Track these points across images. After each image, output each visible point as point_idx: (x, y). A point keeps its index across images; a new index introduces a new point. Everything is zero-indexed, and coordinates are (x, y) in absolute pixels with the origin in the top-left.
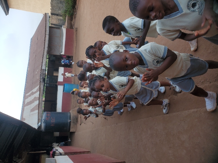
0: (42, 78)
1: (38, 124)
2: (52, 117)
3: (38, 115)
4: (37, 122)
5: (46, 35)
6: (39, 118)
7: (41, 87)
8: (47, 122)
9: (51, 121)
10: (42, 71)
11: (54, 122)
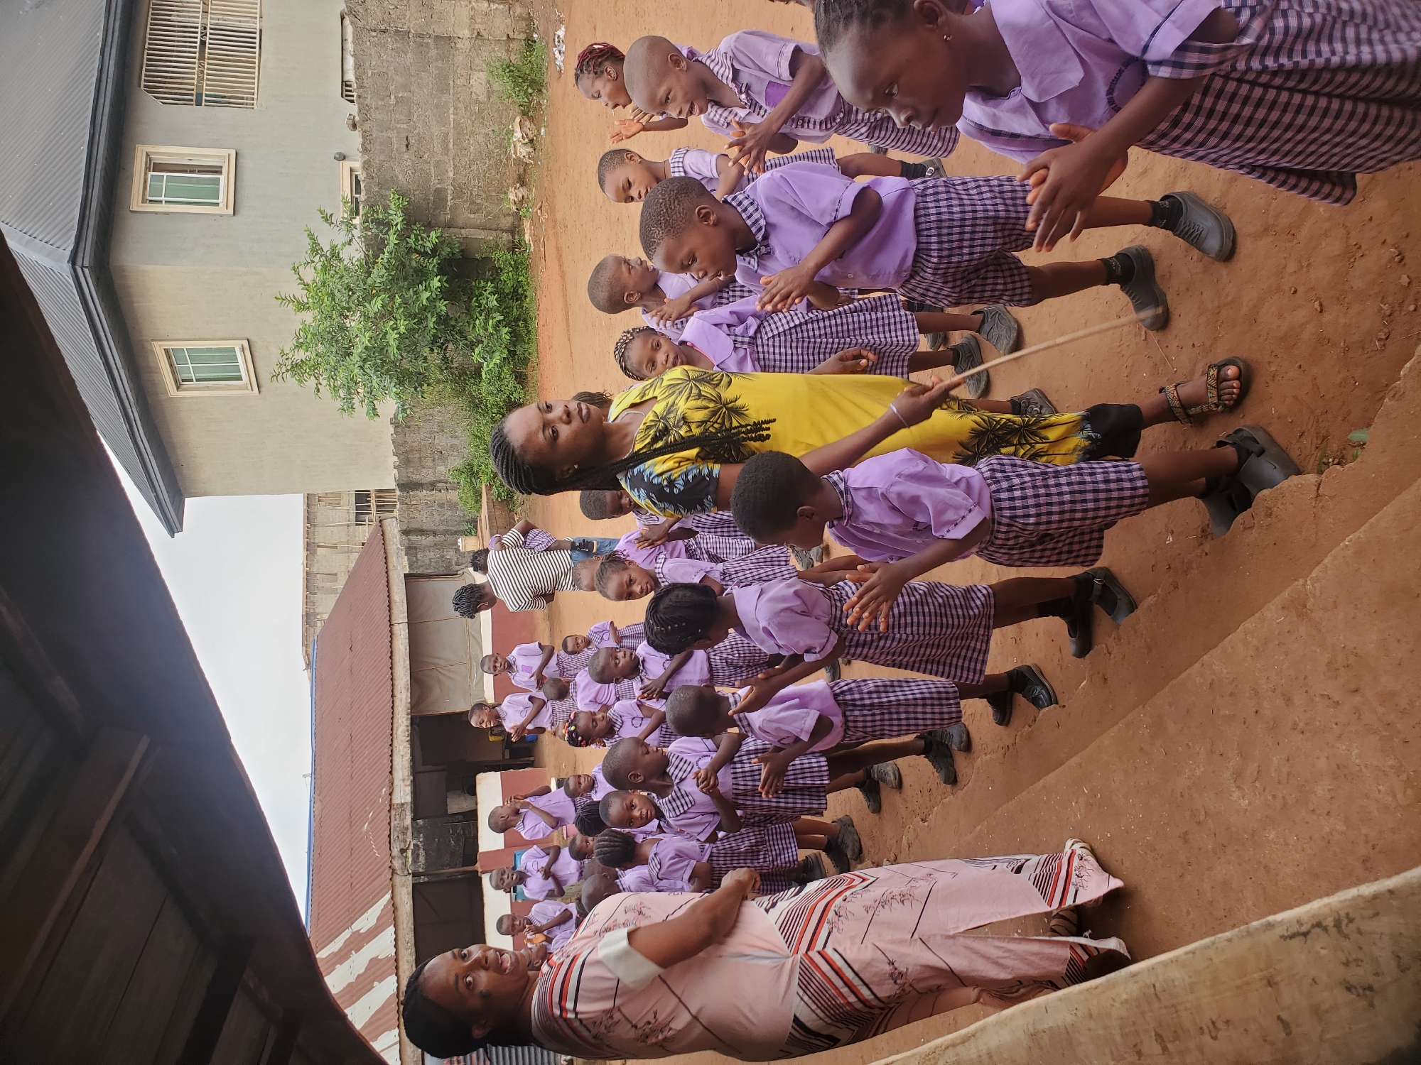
0: (401, 851)
5: (396, 628)
7: (397, 899)
10: (393, 813)
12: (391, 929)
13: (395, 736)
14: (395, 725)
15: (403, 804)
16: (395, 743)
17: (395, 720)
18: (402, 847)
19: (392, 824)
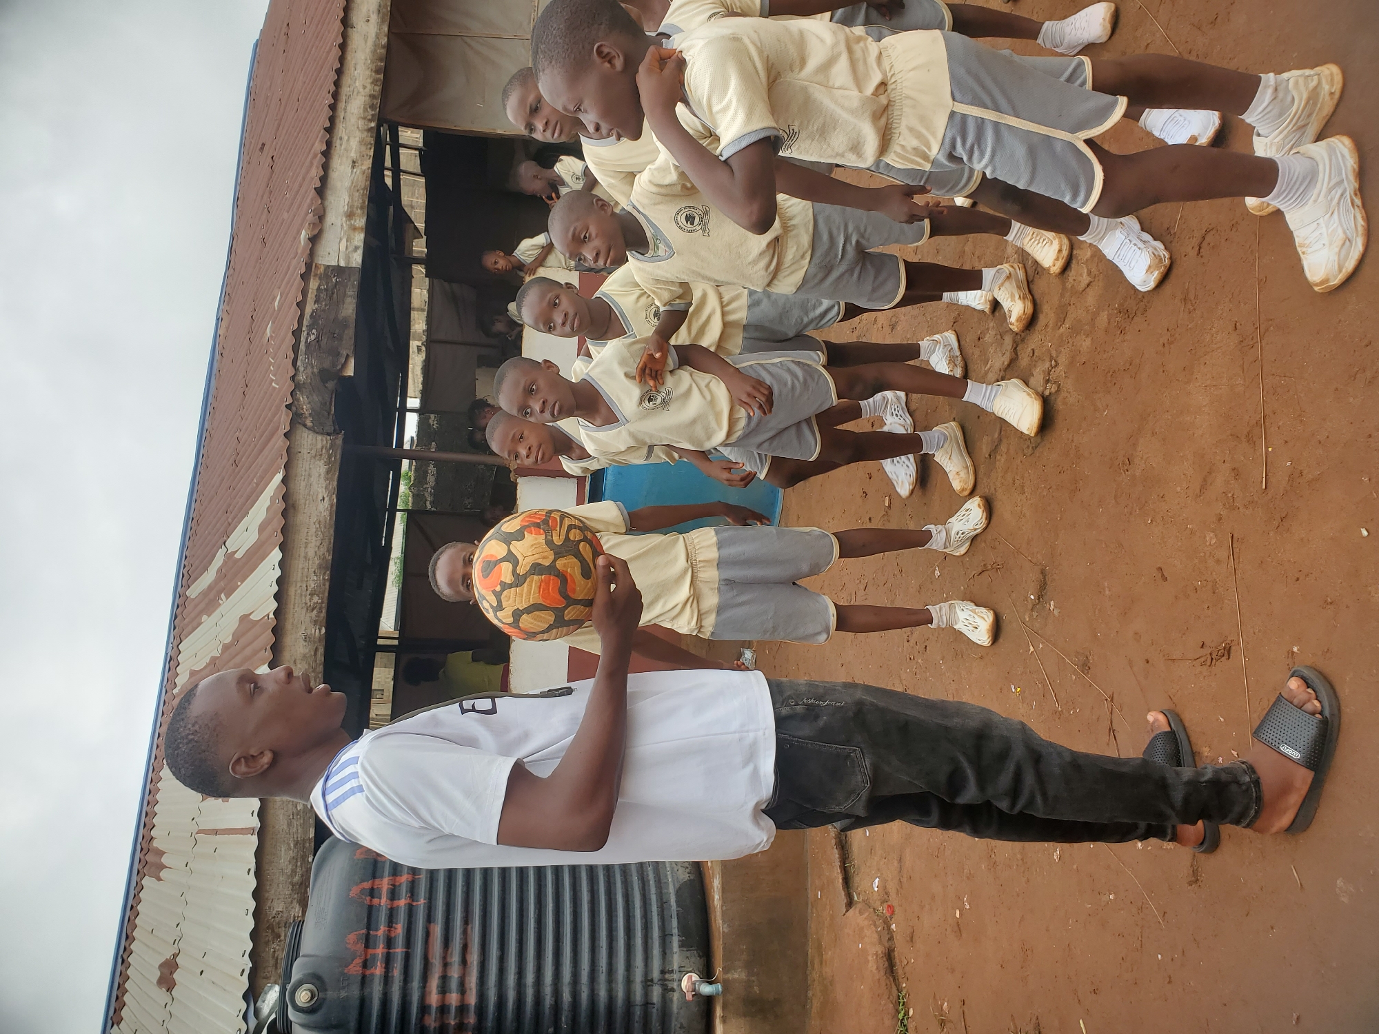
0: (325, 375)
2: (437, 930)
3: (259, 873)
7: (300, 486)
8: (363, 1003)
9: (415, 984)
10: (314, 284)
11: (472, 999)
12: (276, 555)
13: (341, 114)
14: (345, 90)
15: (339, 270)
16: (341, 130)
17: (346, 81)
18: (327, 364)
19: (308, 311)
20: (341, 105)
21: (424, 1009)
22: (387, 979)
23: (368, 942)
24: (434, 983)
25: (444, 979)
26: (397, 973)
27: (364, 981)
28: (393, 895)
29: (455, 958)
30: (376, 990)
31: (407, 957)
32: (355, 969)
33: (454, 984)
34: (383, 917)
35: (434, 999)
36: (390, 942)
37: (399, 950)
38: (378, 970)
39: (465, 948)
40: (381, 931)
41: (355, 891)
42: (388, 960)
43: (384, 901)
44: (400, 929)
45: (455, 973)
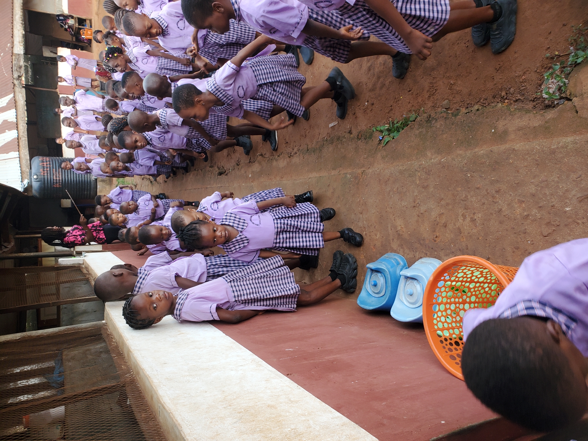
0: (18, 76)
1: (22, 181)
2: (54, 170)
4: (20, 177)
6: (24, 169)
7: (17, 98)
8: (44, 179)
9: (52, 176)
10: (14, 57)
11: (61, 179)
12: (14, 110)
13: (14, 19)
14: (14, 13)
15: (19, 55)
16: (15, 22)
17: (14, 11)
18: (19, 74)
19: (13, 63)
20: (14, 17)
21: (53, 180)
22: (47, 176)
23: (44, 171)
24: (55, 177)
25: (56, 176)
26: (49, 175)
27: (44, 176)
28: (47, 165)
29: (57, 173)
30: (46, 177)
31: (50, 173)
32: (42, 174)
33: (58, 177)
34: (46, 168)
35: (55, 178)
36: (47, 171)
37: (49, 172)
38: (46, 174)
39: (59, 172)
40: (46, 169)
41: (40, 164)
42: (47, 173)
43: (45, 165)
44: (48, 169)
45: (58, 175)
